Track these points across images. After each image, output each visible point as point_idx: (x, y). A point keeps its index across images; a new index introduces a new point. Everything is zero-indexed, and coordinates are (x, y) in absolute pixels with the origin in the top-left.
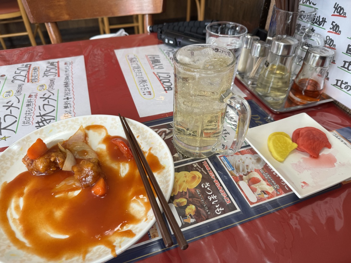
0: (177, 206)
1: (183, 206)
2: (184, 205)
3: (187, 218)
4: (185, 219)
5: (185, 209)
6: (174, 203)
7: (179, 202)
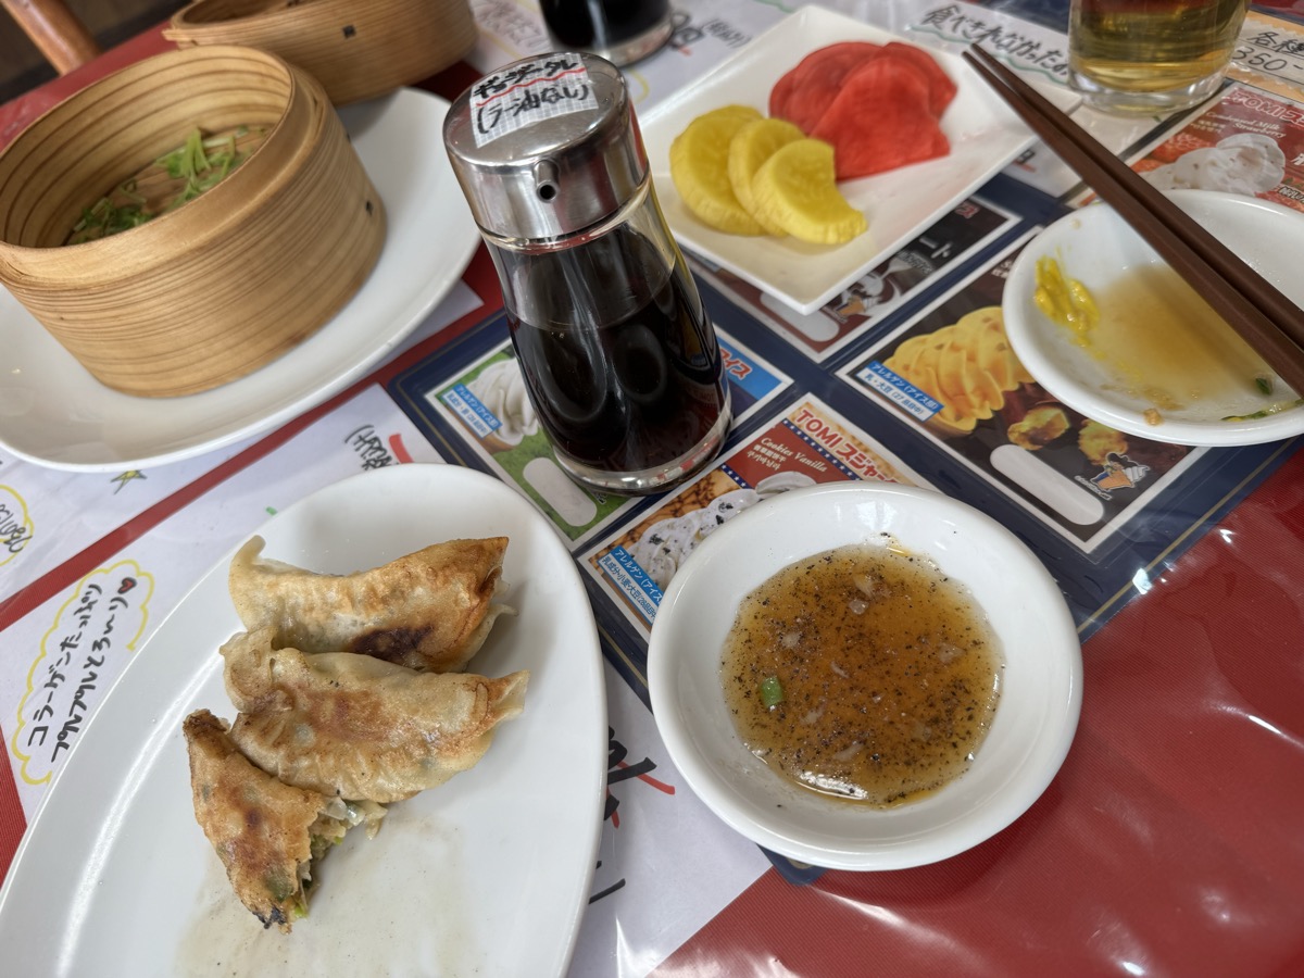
0: (1037, 447)
1: (1059, 438)
2: (1063, 431)
3: (1106, 475)
4: (1102, 478)
5: (1078, 445)
6: (1012, 437)
7: (1034, 429)
